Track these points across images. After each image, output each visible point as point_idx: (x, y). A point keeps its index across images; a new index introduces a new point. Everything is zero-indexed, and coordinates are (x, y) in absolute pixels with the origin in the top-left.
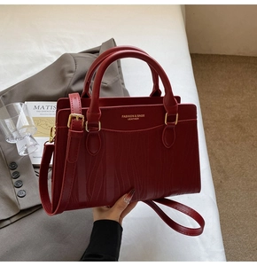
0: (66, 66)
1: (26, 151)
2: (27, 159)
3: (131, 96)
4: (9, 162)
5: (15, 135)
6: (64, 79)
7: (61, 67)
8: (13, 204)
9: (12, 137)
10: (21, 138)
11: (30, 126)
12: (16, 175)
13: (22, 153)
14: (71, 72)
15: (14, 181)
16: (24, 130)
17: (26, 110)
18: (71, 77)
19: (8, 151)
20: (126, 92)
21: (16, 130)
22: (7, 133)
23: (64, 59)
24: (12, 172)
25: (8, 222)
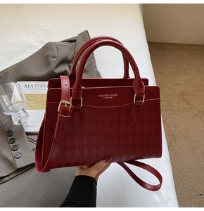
0: (50, 53)
1: (20, 121)
2: (21, 128)
3: (103, 78)
4: (6, 130)
5: (10, 108)
6: (48, 63)
7: (46, 53)
8: (11, 164)
9: (8, 110)
10: (15, 111)
11: (23, 101)
12: (13, 141)
13: (16, 123)
14: (54, 57)
15: (11, 145)
16: (18, 104)
17: (19, 88)
18: (54, 61)
19: (5, 121)
20: (98, 74)
21: (11, 104)
22: (4, 107)
23: (48, 47)
24: (9, 138)
25: (8, 178)
